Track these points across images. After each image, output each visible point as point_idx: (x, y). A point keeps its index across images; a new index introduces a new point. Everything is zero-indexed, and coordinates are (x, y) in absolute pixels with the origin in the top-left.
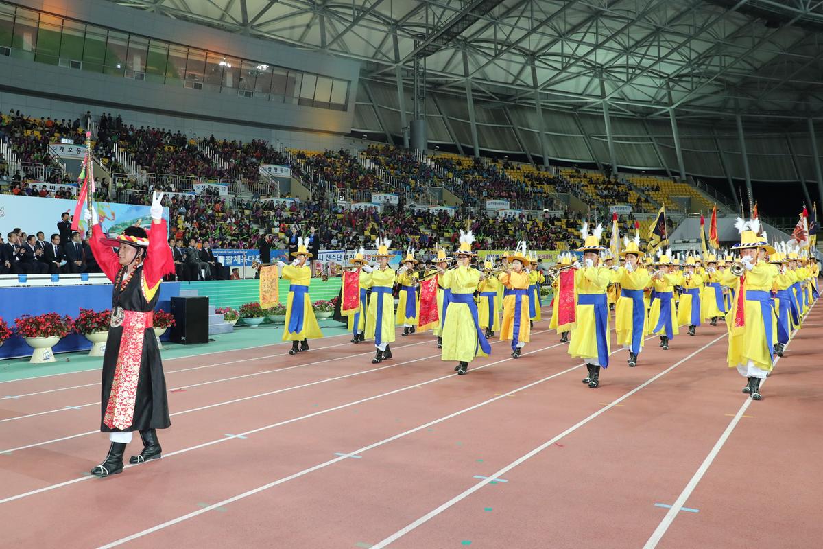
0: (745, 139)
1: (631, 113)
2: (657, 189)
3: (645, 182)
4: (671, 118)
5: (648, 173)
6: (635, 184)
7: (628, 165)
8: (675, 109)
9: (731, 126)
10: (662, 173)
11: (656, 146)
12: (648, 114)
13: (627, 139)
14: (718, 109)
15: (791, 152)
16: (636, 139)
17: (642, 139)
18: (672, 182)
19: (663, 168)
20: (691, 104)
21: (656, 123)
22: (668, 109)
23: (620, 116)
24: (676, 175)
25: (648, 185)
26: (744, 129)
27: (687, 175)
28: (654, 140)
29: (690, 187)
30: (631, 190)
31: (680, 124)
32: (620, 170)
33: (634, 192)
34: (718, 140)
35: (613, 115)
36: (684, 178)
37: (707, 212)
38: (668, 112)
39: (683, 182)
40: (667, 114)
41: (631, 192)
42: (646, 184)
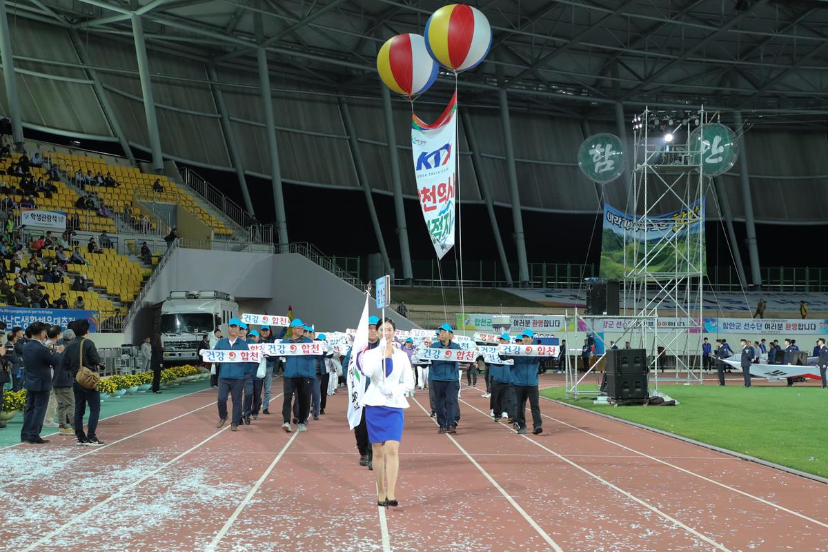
0: (273, 97)
1: (48, 12)
2: (109, 183)
3: (83, 165)
4: (135, 34)
5: (87, 145)
6: (64, 168)
7: (43, 125)
8: (142, 18)
9: (245, 68)
10: (114, 149)
11: (100, 91)
12: (83, 20)
13: (39, 67)
14: (223, 29)
15: (348, 133)
16: (57, 70)
17: (71, 72)
18: (138, 170)
19: (116, 140)
20: (171, 11)
21: (96, 39)
22: (128, 15)
23: (19, 13)
24: (142, 157)
25: (89, 172)
26: (272, 79)
27: (165, 159)
28: (93, 74)
29: (173, 184)
30: (57, 179)
31: (152, 52)
32: (29, 133)
33: (63, 185)
34: (219, 93)
35: (12, 12)
36: (159, 164)
37: (209, 238)
38: (129, 21)
39: (158, 172)
40: (126, 26)
41: (56, 184)
42: (85, 170)
